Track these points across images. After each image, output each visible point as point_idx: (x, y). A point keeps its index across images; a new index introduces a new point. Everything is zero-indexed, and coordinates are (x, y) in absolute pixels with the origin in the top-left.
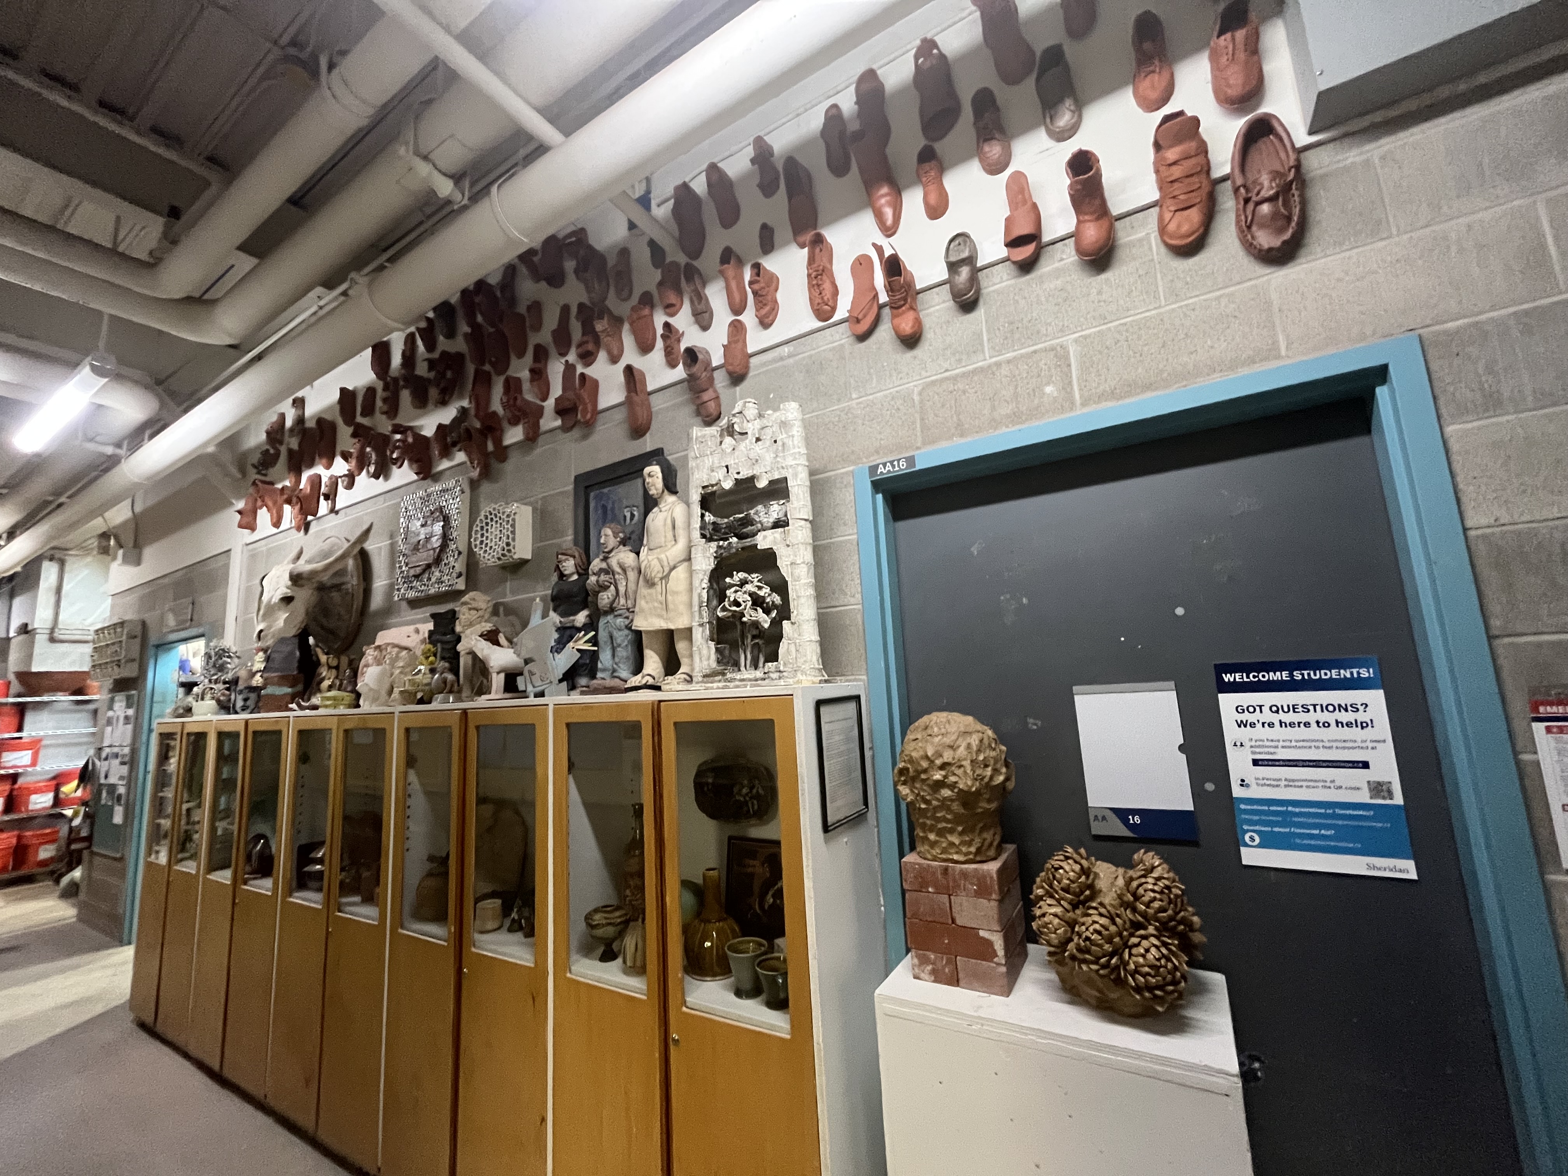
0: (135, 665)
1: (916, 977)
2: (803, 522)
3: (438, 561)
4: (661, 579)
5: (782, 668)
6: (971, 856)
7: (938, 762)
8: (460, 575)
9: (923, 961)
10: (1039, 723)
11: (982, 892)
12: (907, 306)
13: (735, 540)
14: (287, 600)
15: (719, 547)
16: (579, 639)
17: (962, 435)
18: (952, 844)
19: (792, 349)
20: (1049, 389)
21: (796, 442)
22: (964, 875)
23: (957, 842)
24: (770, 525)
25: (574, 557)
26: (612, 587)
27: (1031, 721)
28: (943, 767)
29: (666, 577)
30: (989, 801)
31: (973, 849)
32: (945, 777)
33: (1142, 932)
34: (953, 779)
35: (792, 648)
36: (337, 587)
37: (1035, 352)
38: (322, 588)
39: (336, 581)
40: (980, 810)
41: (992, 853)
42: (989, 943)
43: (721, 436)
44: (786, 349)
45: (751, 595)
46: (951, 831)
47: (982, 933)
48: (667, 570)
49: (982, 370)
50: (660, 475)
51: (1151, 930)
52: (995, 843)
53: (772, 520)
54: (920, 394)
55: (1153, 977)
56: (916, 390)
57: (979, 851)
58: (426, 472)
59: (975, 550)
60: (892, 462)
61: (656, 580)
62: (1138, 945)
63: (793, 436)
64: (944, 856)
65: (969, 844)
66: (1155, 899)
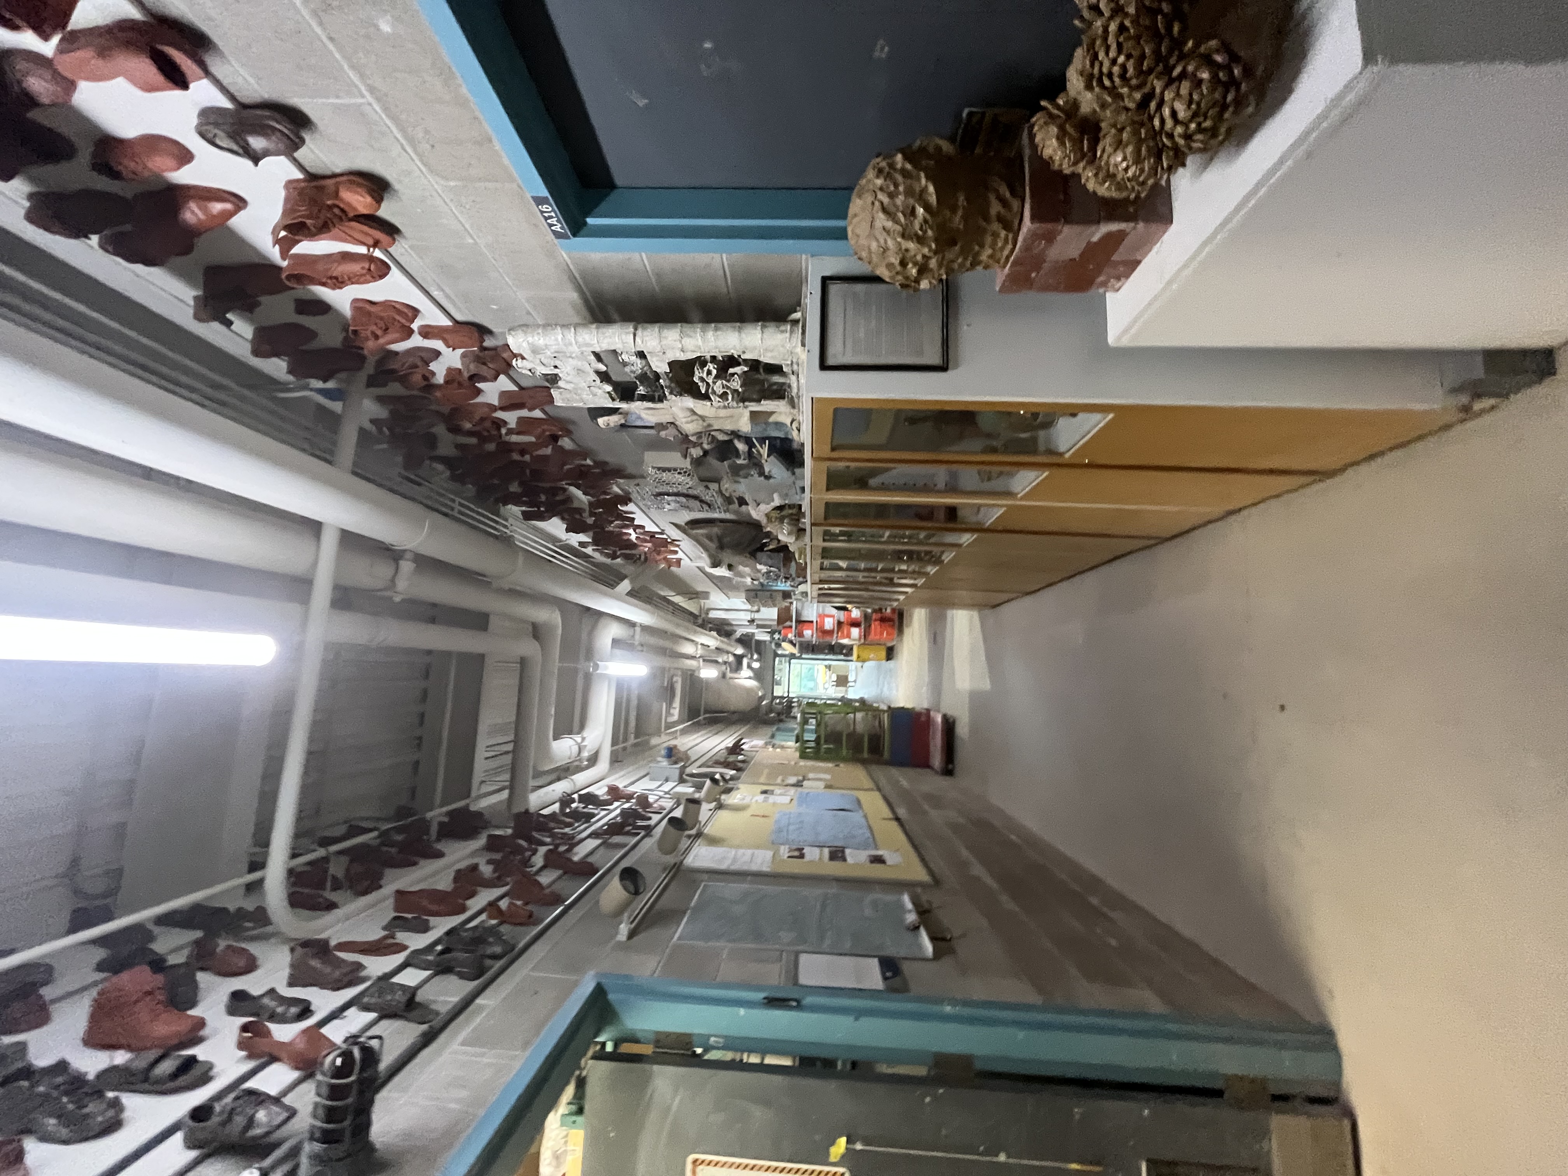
0: (774, 594)
1: (1118, 290)
2: (637, 339)
3: (696, 498)
4: (704, 421)
5: (789, 362)
6: (1011, 236)
7: (899, 268)
8: (707, 487)
9: (1104, 284)
10: (881, 42)
11: (1050, 238)
12: (337, 202)
13: (661, 381)
14: (730, 567)
15: (671, 393)
16: (758, 451)
17: (490, 141)
18: (991, 257)
19: (432, 288)
20: (386, 27)
21: (552, 343)
22: (1027, 248)
23: (989, 251)
24: (644, 362)
25: (687, 448)
26: (712, 433)
27: (877, 54)
28: (903, 264)
29: (703, 418)
30: (954, 209)
31: (1003, 233)
32: (915, 264)
33: (1153, 105)
34: (919, 258)
35: (769, 354)
36: (720, 539)
37: (331, 39)
38: (721, 547)
39: (716, 540)
40: (961, 227)
41: (1015, 204)
42: (1109, 236)
43: (559, 388)
44: (435, 293)
45: (717, 377)
46: (978, 254)
47: (1095, 239)
48: (695, 417)
49: (386, 109)
50: (606, 418)
51: (1158, 85)
52: (1008, 195)
53: (639, 361)
54: (446, 179)
55: (1205, 120)
56: (442, 182)
57: (1007, 226)
58: (626, 499)
59: (642, 102)
60: (546, 219)
61: (705, 424)
62: (1163, 121)
63: (546, 345)
64: (1003, 261)
65: (995, 235)
66: (1124, 67)
